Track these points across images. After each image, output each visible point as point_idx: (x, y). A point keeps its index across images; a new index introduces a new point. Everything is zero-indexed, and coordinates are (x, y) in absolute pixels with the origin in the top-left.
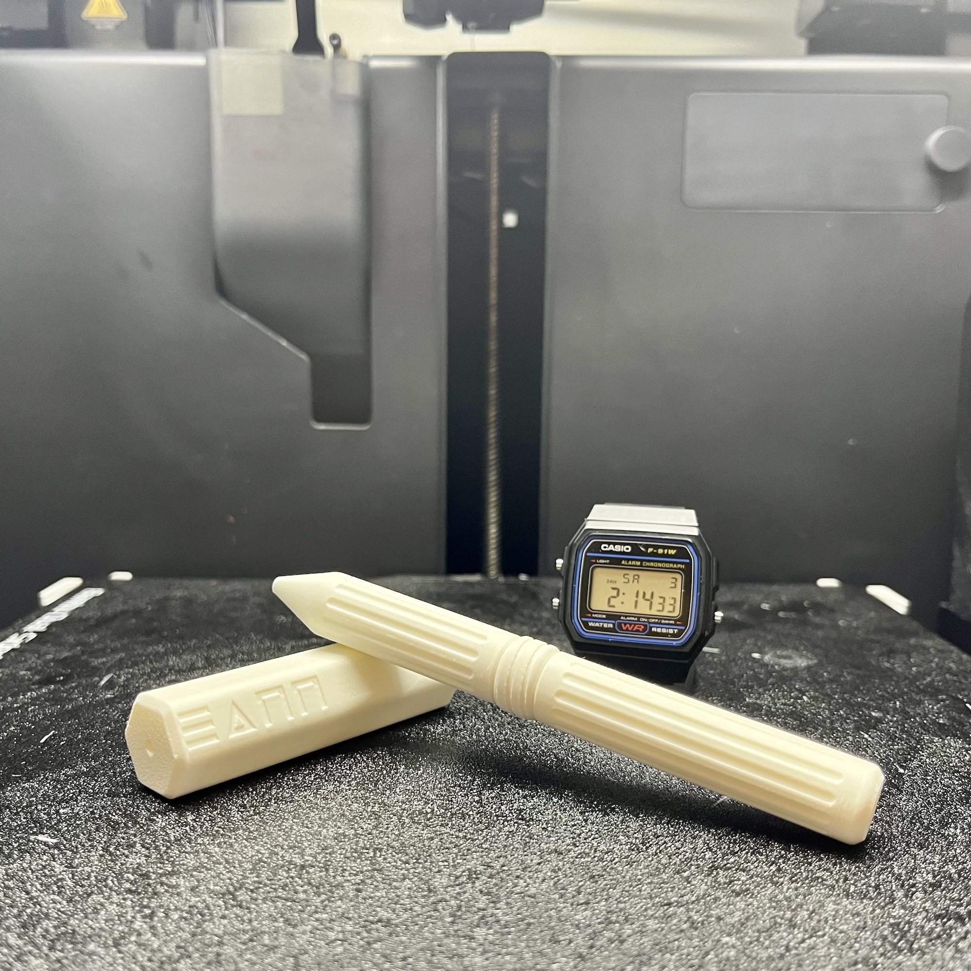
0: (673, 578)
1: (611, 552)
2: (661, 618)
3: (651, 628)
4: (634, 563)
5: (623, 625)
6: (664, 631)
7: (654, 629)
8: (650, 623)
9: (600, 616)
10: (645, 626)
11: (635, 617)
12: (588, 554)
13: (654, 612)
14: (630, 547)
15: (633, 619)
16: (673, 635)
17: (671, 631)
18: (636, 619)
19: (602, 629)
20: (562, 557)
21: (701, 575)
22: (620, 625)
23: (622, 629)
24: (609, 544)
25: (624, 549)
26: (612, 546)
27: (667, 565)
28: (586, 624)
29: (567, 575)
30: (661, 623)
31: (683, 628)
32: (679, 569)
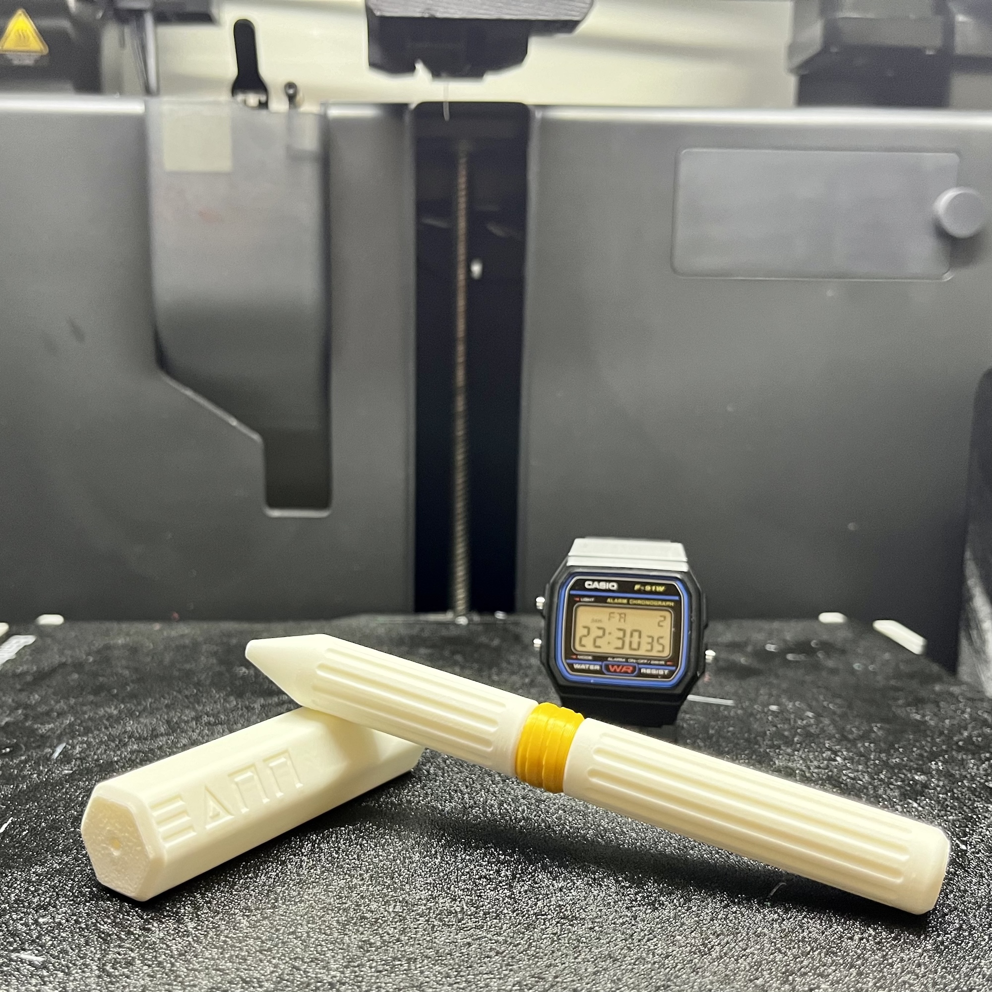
0: (661, 616)
1: (596, 590)
2: (650, 659)
3: (640, 669)
4: (620, 601)
5: (610, 667)
6: (654, 672)
7: (643, 671)
8: (639, 664)
9: (586, 658)
10: (634, 668)
11: (623, 658)
12: (572, 592)
13: (642, 652)
14: (615, 585)
15: (621, 660)
16: (664, 676)
17: (661, 672)
18: (624, 660)
19: (588, 671)
20: (543, 596)
21: (691, 612)
22: (607, 667)
23: (608, 670)
24: (593, 581)
25: (609, 586)
26: (596, 583)
27: (655, 603)
28: (571, 666)
29: (548, 614)
30: (650, 664)
31: (674, 668)
32: (668, 606)
